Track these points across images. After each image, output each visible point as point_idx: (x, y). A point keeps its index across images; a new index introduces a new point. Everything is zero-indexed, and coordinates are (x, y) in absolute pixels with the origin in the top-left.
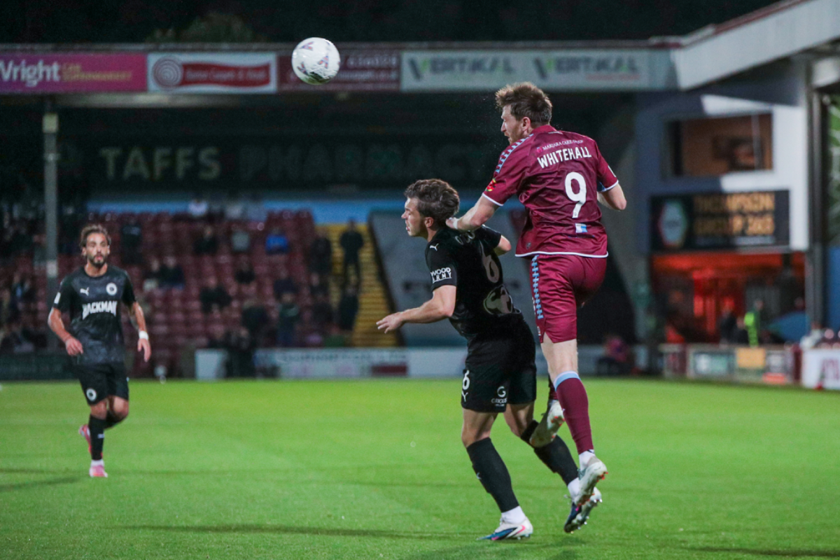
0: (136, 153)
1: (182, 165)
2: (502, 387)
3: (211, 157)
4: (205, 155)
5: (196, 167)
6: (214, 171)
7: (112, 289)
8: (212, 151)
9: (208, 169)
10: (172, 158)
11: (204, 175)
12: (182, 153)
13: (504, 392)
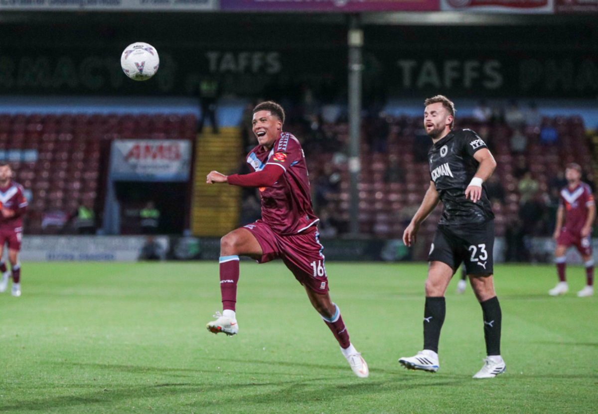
0: (429, 65)
1: (469, 75)
3: (494, 69)
4: (489, 68)
5: (482, 77)
6: (497, 81)
8: (496, 64)
9: (491, 79)
10: (460, 70)
11: (489, 85)
12: (469, 65)
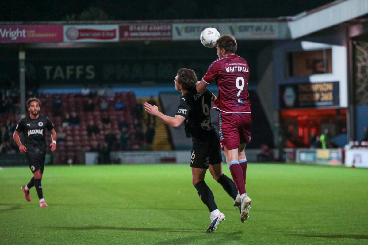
0: (59, 68)
1: (79, 73)
2: (208, 158)
4: (88, 69)
5: (85, 74)
6: (92, 75)
7: (41, 124)
8: (91, 67)
10: (74, 70)
11: (88, 77)
12: (79, 68)
13: (209, 160)
